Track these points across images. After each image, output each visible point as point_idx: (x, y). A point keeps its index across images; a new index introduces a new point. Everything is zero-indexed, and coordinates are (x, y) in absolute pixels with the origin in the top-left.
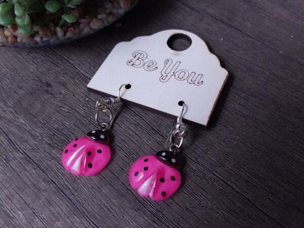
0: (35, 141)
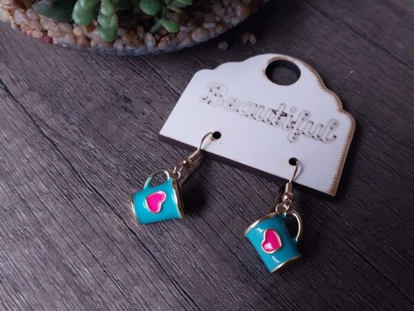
0: (108, 173)
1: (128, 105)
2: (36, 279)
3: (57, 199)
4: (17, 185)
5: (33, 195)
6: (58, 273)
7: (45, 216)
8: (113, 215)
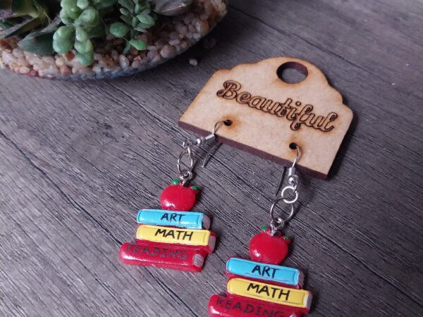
1: (108, 131)
2: (34, 293)
3: (49, 221)
4: (12, 213)
5: (27, 220)
6: (54, 286)
7: (39, 237)
8: (100, 229)
